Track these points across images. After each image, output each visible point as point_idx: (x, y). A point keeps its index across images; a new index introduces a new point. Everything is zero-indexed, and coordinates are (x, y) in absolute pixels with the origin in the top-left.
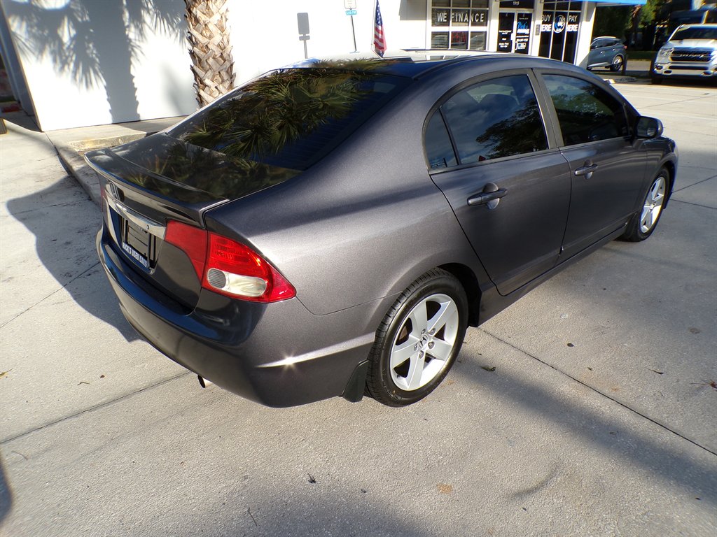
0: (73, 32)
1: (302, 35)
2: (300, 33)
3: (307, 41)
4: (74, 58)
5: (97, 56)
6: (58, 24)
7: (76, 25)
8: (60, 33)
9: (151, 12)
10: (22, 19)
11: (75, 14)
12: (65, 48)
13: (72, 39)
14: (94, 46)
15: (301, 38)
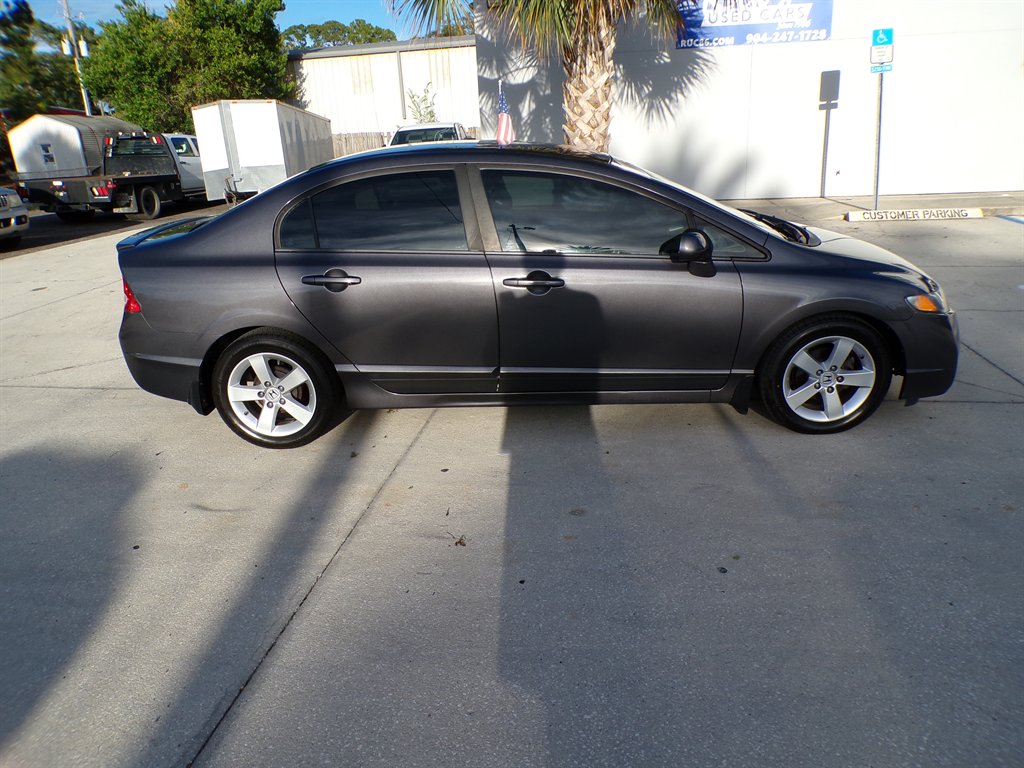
0: (533, 106)
1: (825, 103)
2: (821, 100)
3: (832, 111)
4: (529, 133)
5: (551, 132)
6: (521, 99)
7: (537, 99)
8: (521, 107)
9: (619, 82)
10: (489, 97)
11: (538, 88)
12: (522, 123)
13: (530, 114)
14: (550, 121)
15: (822, 107)
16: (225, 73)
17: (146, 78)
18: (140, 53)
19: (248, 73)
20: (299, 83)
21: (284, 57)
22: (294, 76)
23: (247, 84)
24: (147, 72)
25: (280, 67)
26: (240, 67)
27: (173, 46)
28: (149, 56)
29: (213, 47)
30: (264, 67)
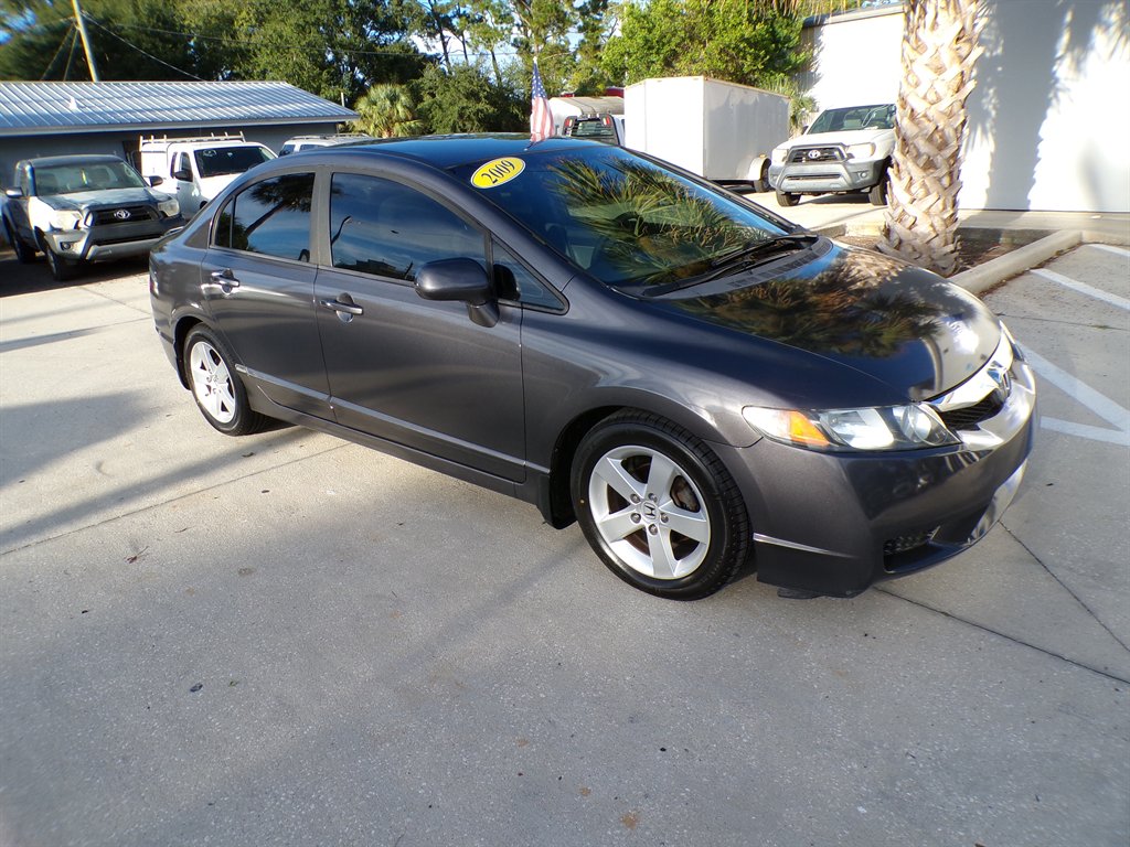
16: (728, 46)
17: (653, 58)
18: (650, 31)
19: (751, 46)
20: (816, 52)
21: (799, 25)
22: (813, 45)
23: (749, 57)
24: (654, 51)
25: (792, 36)
26: (743, 39)
27: (678, 22)
28: (657, 33)
29: (717, 19)
30: (774, 37)
